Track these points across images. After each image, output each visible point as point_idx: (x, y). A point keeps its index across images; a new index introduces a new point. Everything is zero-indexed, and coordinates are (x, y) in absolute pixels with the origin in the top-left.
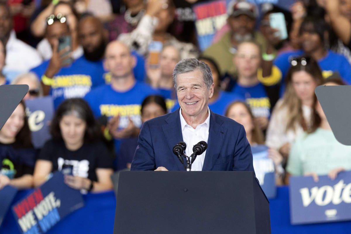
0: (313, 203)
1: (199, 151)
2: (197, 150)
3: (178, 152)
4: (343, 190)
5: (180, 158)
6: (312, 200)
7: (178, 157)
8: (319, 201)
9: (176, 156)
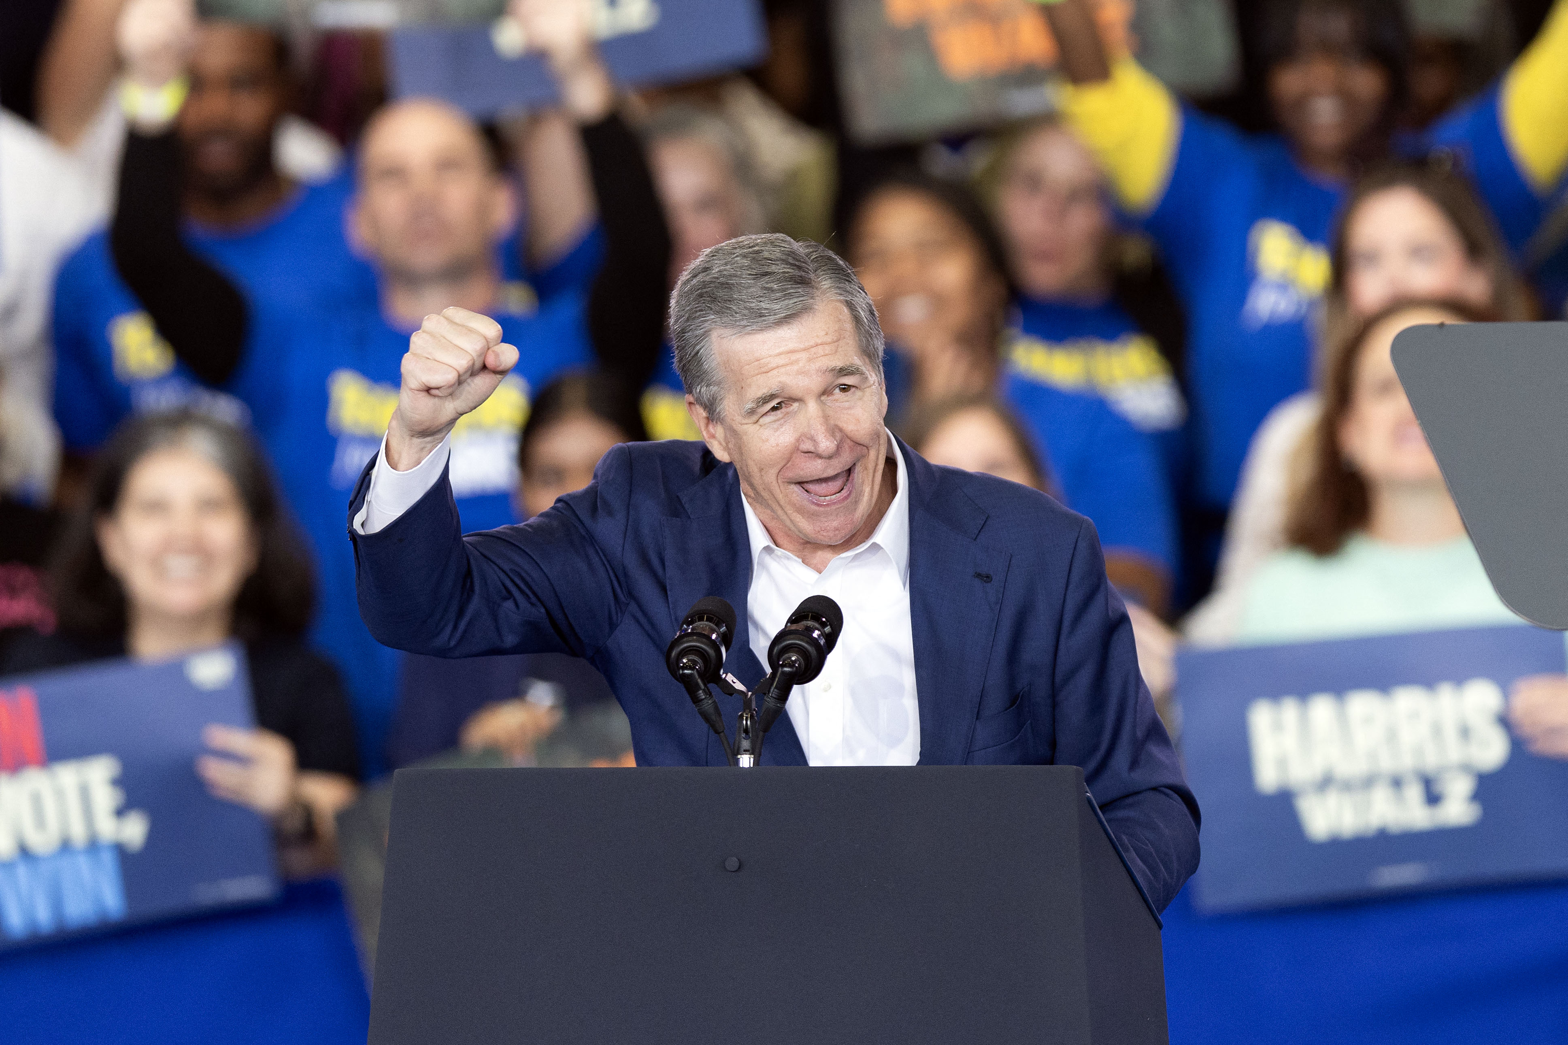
5: (707, 705)
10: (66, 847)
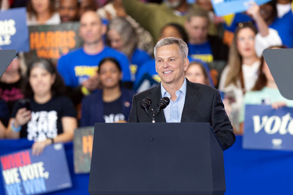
0: (263, 130)
1: (163, 105)
2: (161, 105)
3: (145, 107)
4: (289, 122)
5: (147, 112)
6: (262, 128)
7: (145, 111)
8: (268, 130)
9: (144, 110)
10: (35, 178)
